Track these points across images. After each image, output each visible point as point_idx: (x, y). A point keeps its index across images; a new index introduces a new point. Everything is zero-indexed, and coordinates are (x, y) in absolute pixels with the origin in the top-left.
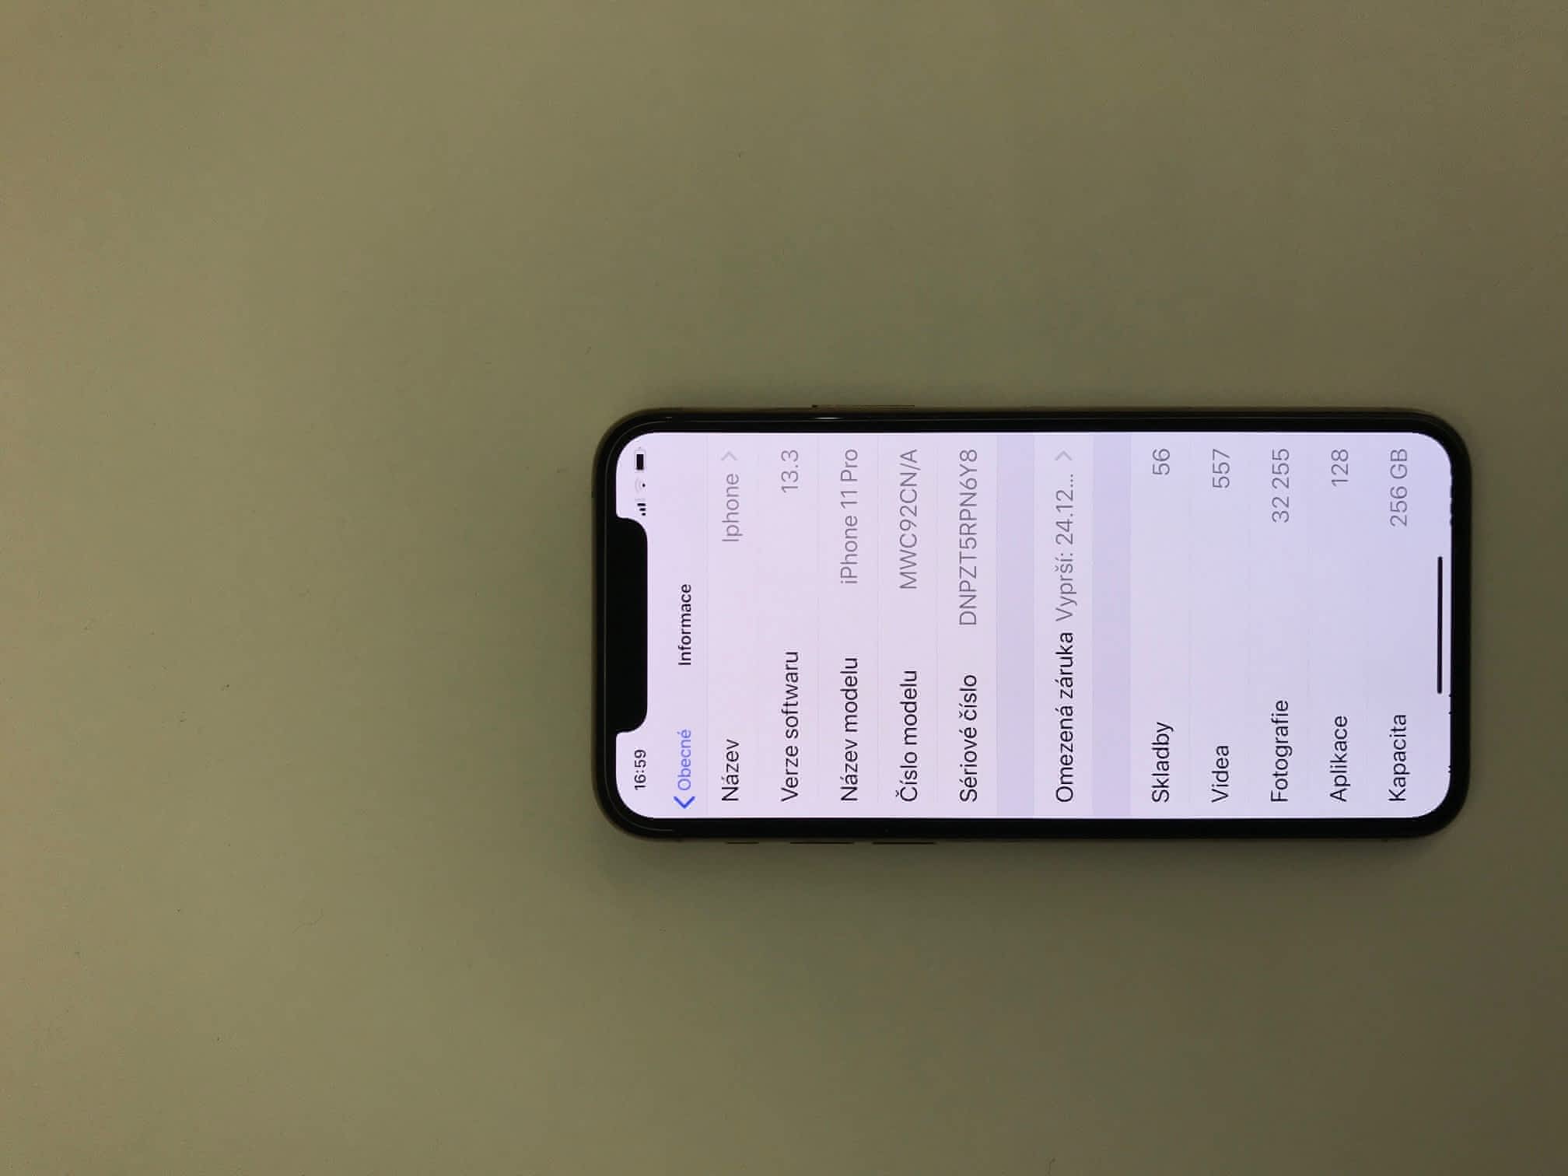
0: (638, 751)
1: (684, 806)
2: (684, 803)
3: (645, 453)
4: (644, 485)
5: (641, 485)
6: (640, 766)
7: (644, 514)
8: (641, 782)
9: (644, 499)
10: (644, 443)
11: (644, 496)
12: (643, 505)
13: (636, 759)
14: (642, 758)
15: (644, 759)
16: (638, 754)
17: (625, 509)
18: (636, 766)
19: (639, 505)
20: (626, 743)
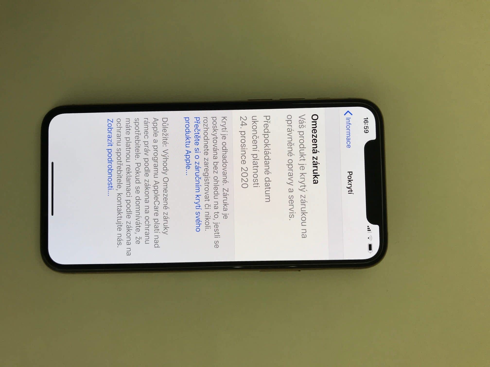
0: (367, 133)
1: (348, 111)
2: (348, 113)
3: (368, 251)
4: (368, 238)
5: (369, 238)
6: (366, 127)
7: (368, 226)
8: (366, 121)
9: (368, 232)
10: (369, 255)
11: (368, 234)
12: (368, 230)
13: (368, 130)
14: (366, 130)
15: (365, 130)
16: (367, 131)
17: (376, 228)
18: (368, 127)
19: (370, 230)
20: (372, 136)
